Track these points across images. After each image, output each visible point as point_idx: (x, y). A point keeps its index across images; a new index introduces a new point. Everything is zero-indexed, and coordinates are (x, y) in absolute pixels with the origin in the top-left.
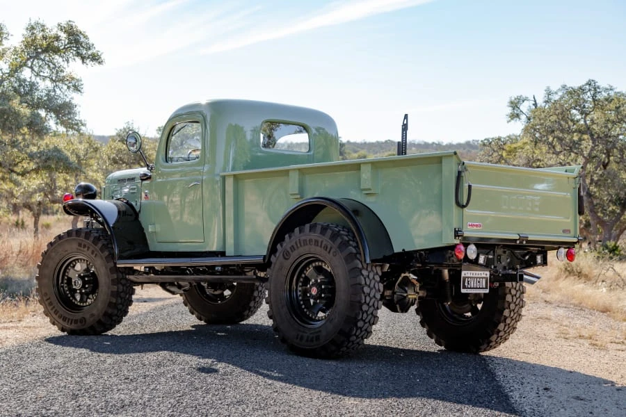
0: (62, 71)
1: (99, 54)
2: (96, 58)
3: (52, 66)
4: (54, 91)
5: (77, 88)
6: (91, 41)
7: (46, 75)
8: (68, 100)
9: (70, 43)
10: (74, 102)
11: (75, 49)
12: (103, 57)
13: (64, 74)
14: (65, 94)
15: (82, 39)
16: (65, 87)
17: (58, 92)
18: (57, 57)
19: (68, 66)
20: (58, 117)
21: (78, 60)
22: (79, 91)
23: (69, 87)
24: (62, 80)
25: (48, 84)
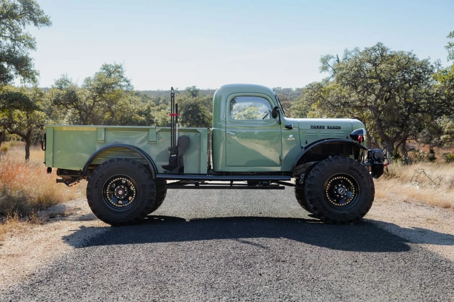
0: (19, 32)
1: (48, 17)
2: (45, 21)
3: (12, 28)
4: (14, 48)
5: (32, 46)
6: (41, 9)
7: (7, 35)
8: (25, 55)
9: (24, 9)
10: (29, 56)
11: (29, 14)
12: (50, 20)
13: (22, 34)
14: (22, 50)
15: (34, 7)
16: (22, 45)
17: (17, 48)
18: (15, 21)
19: (24, 28)
20: (17, 68)
21: (32, 23)
22: (33, 48)
23: (25, 45)
24: (20, 40)
25: (9, 41)
